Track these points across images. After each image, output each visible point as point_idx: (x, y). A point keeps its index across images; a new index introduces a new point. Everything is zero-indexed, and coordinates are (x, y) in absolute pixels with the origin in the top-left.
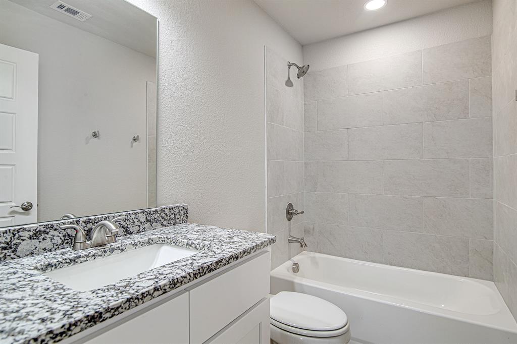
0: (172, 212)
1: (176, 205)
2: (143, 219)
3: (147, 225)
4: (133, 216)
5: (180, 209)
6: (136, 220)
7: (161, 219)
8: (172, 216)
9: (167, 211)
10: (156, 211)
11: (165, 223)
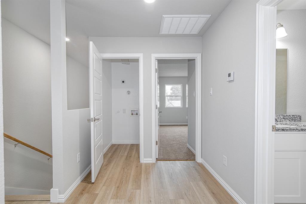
0: (294, 117)
1: (295, 114)
2: (282, 117)
3: (283, 120)
4: (278, 116)
5: (298, 116)
6: (279, 118)
7: (289, 118)
8: (294, 118)
9: (291, 116)
10: (287, 116)
11: (291, 120)
